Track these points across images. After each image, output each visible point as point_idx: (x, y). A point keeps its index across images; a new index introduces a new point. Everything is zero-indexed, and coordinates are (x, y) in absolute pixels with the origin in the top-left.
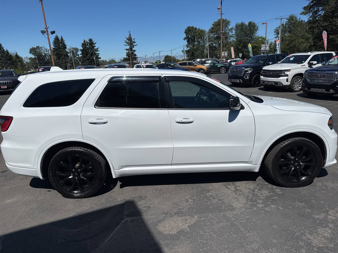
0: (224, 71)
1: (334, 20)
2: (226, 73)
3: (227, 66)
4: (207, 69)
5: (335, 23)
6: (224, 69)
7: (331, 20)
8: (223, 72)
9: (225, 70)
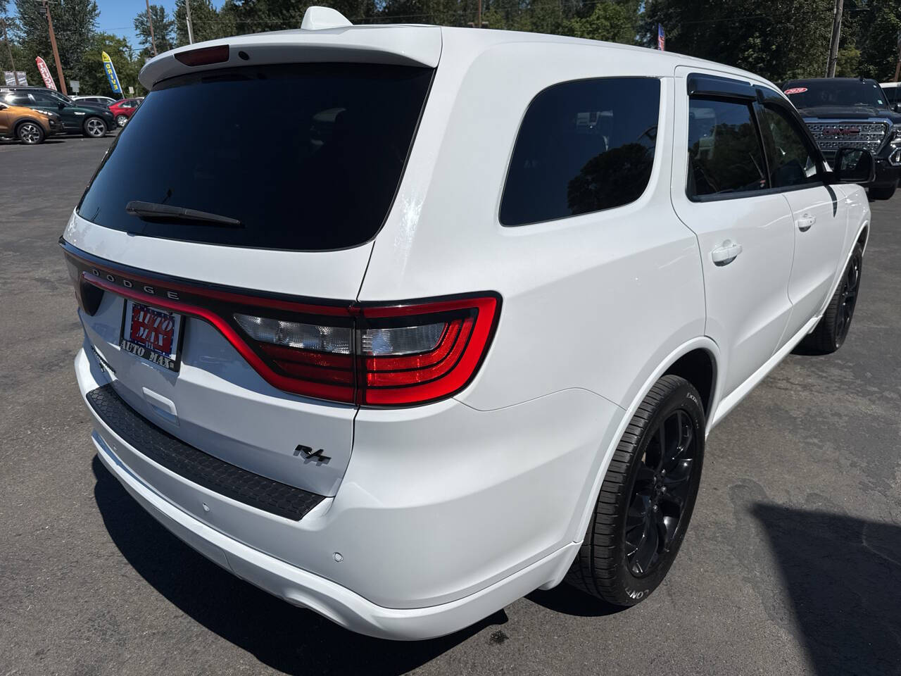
0: (101, 129)
1: (293, 14)
2: (108, 138)
3: (107, 113)
4: (50, 120)
5: (294, 20)
6: (98, 124)
7: (285, 12)
8: (97, 133)
9: (102, 126)
